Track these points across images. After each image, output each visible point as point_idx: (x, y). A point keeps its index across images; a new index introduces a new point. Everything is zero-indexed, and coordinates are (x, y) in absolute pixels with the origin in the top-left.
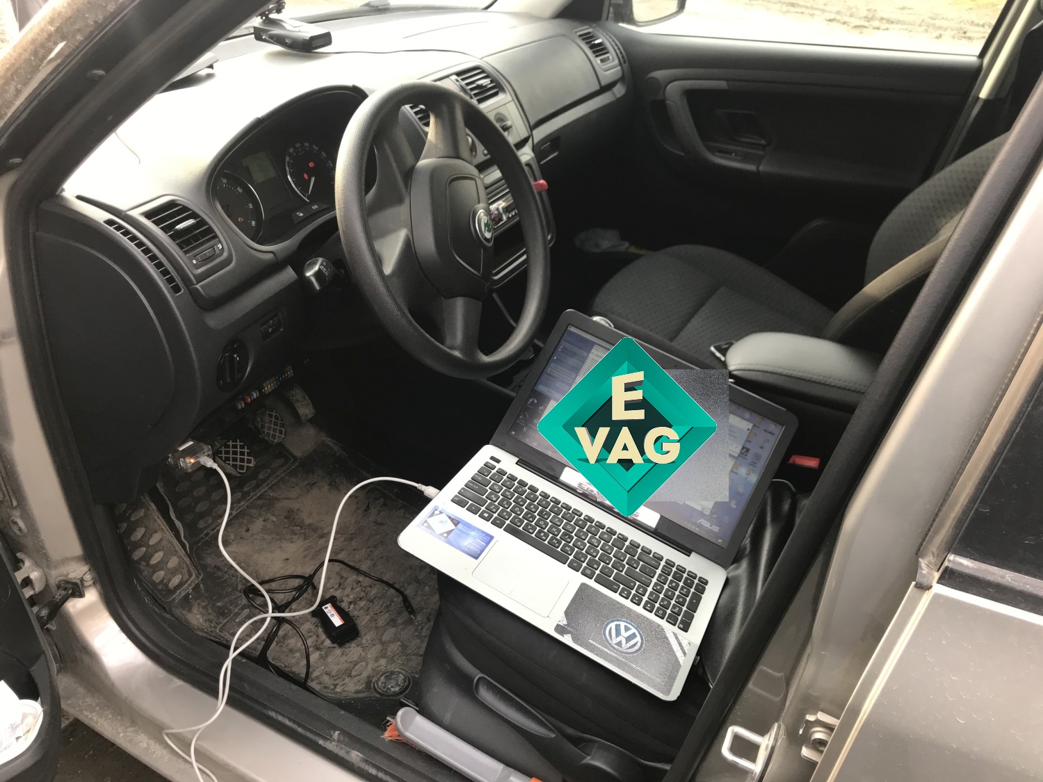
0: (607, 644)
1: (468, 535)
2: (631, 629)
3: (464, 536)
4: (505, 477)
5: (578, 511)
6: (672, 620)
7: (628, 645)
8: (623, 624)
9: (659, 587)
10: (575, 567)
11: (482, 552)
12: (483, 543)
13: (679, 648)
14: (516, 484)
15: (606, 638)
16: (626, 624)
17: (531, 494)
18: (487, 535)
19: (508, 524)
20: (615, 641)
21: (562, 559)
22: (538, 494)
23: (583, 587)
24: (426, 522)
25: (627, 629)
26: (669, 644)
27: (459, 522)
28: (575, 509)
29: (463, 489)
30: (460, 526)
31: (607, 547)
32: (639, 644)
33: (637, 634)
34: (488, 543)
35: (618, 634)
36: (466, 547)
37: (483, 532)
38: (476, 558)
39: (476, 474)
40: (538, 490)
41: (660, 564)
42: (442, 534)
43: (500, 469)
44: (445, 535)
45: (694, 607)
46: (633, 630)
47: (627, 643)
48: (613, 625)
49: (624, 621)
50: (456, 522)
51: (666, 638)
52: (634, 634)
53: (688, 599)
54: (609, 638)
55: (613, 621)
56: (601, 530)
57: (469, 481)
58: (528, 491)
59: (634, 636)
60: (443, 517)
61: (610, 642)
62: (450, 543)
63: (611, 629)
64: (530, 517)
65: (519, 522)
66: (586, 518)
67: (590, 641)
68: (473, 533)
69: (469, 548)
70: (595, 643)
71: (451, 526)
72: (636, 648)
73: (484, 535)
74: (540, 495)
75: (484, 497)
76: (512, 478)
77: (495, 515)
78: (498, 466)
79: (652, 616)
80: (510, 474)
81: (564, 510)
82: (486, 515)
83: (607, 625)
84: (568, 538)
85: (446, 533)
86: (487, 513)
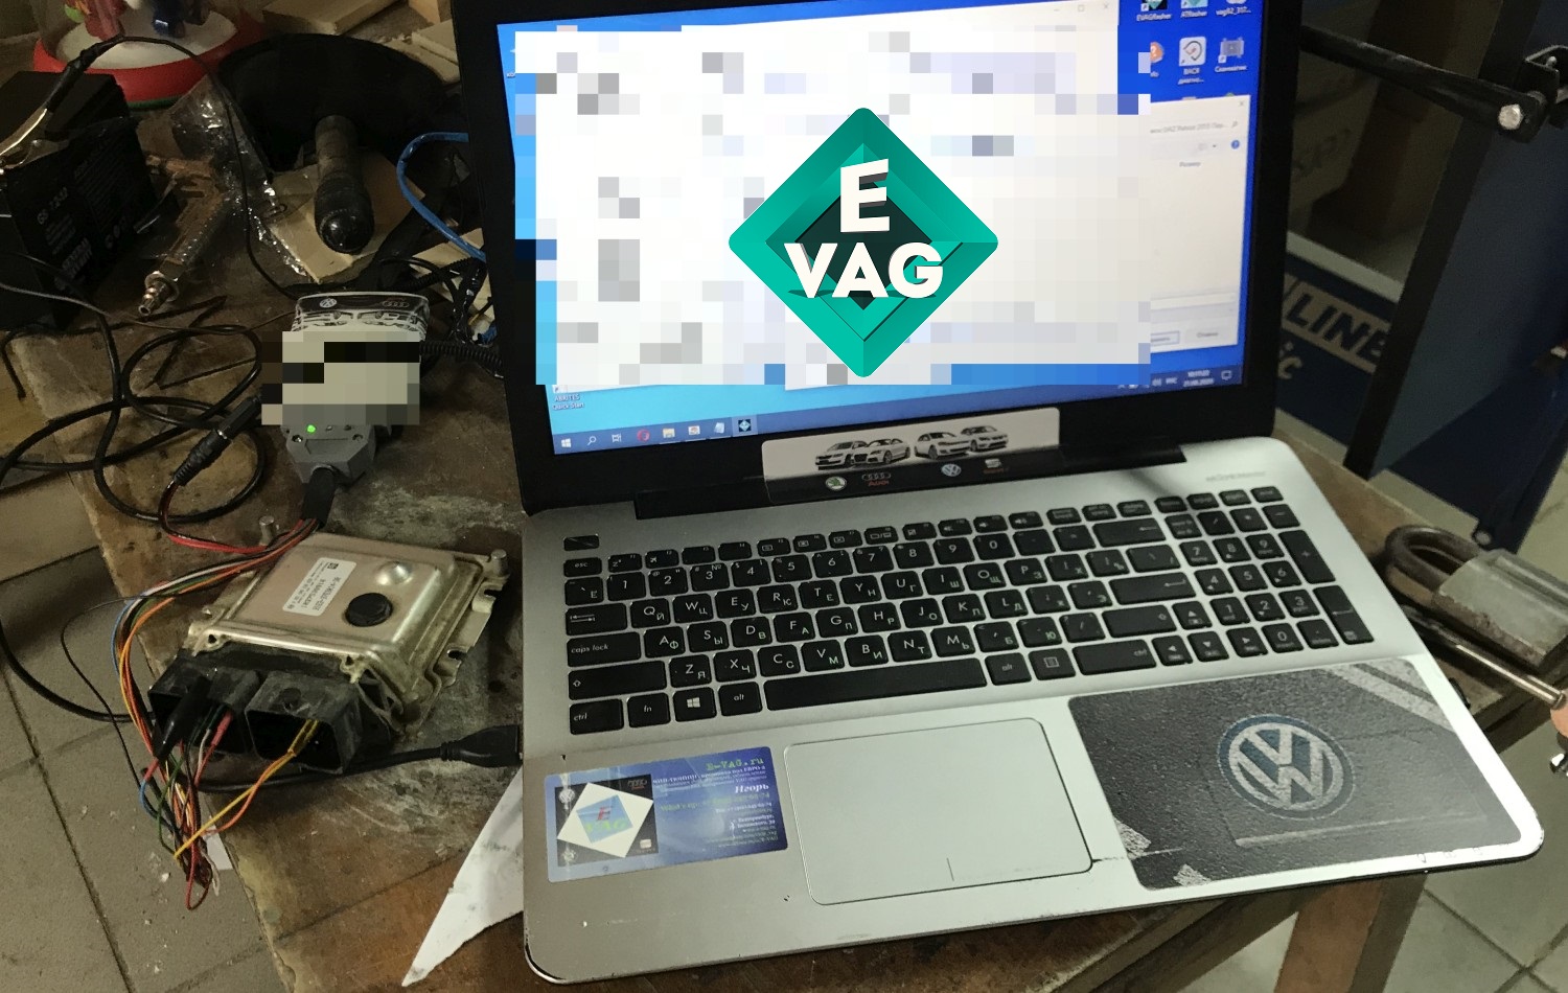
0: (1278, 818)
1: (701, 794)
2: (1277, 732)
3: (692, 805)
4: (646, 571)
5: (881, 530)
6: (1317, 636)
7: (1317, 778)
8: (1250, 734)
9: (1214, 580)
10: (1009, 673)
11: (777, 812)
12: (758, 788)
13: (1405, 693)
14: (688, 568)
15: (1260, 803)
16: (1255, 729)
17: (745, 566)
18: (746, 755)
19: (767, 684)
20: (1284, 795)
21: (968, 677)
22: (755, 556)
23: (1084, 711)
24: (561, 845)
25: (1272, 739)
26: (1378, 701)
27: (648, 778)
28: (869, 532)
29: (572, 677)
30: (659, 787)
31: (1024, 569)
32: (1332, 757)
33: (1302, 733)
34: (770, 777)
35: (1271, 770)
36: (728, 833)
37: (730, 756)
38: (780, 843)
39: (569, 613)
40: (748, 546)
41: (1153, 522)
42: (635, 848)
43: (614, 558)
44: (646, 843)
45: (1316, 568)
46: (1286, 731)
47: (1309, 778)
48: (1236, 757)
49: (1247, 724)
50: (640, 784)
51: (1359, 691)
52: (1295, 737)
53: (1287, 557)
54: (1265, 799)
55: (1226, 747)
56: (970, 538)
57: (570, 645)
58: (729, 564)
59: (1299, 744)
60: (594, 794)
61: (1277, 805)
62: (678, 858)
63: (1243, 770)
64: (798, 628)
65: (784, 659)
66: (912, 532)
67: (1239, 842)
68: (709, 781)
69: (739, 832)
70: (1253, 839)
71: (636, 807)
72: (1337, 769)
73: (739, 762)
74: (760, 553)
75: (643, 659)
76: (664, 558)
77: (715, 686)
78: (603, 554)
79: (1272, 662)
80: (651, 554)
81: (850, 550)
82: (694, 703)
83: (1226, 766)
84: (926, 614)
85: (642, 834)
86: (692, 694)
